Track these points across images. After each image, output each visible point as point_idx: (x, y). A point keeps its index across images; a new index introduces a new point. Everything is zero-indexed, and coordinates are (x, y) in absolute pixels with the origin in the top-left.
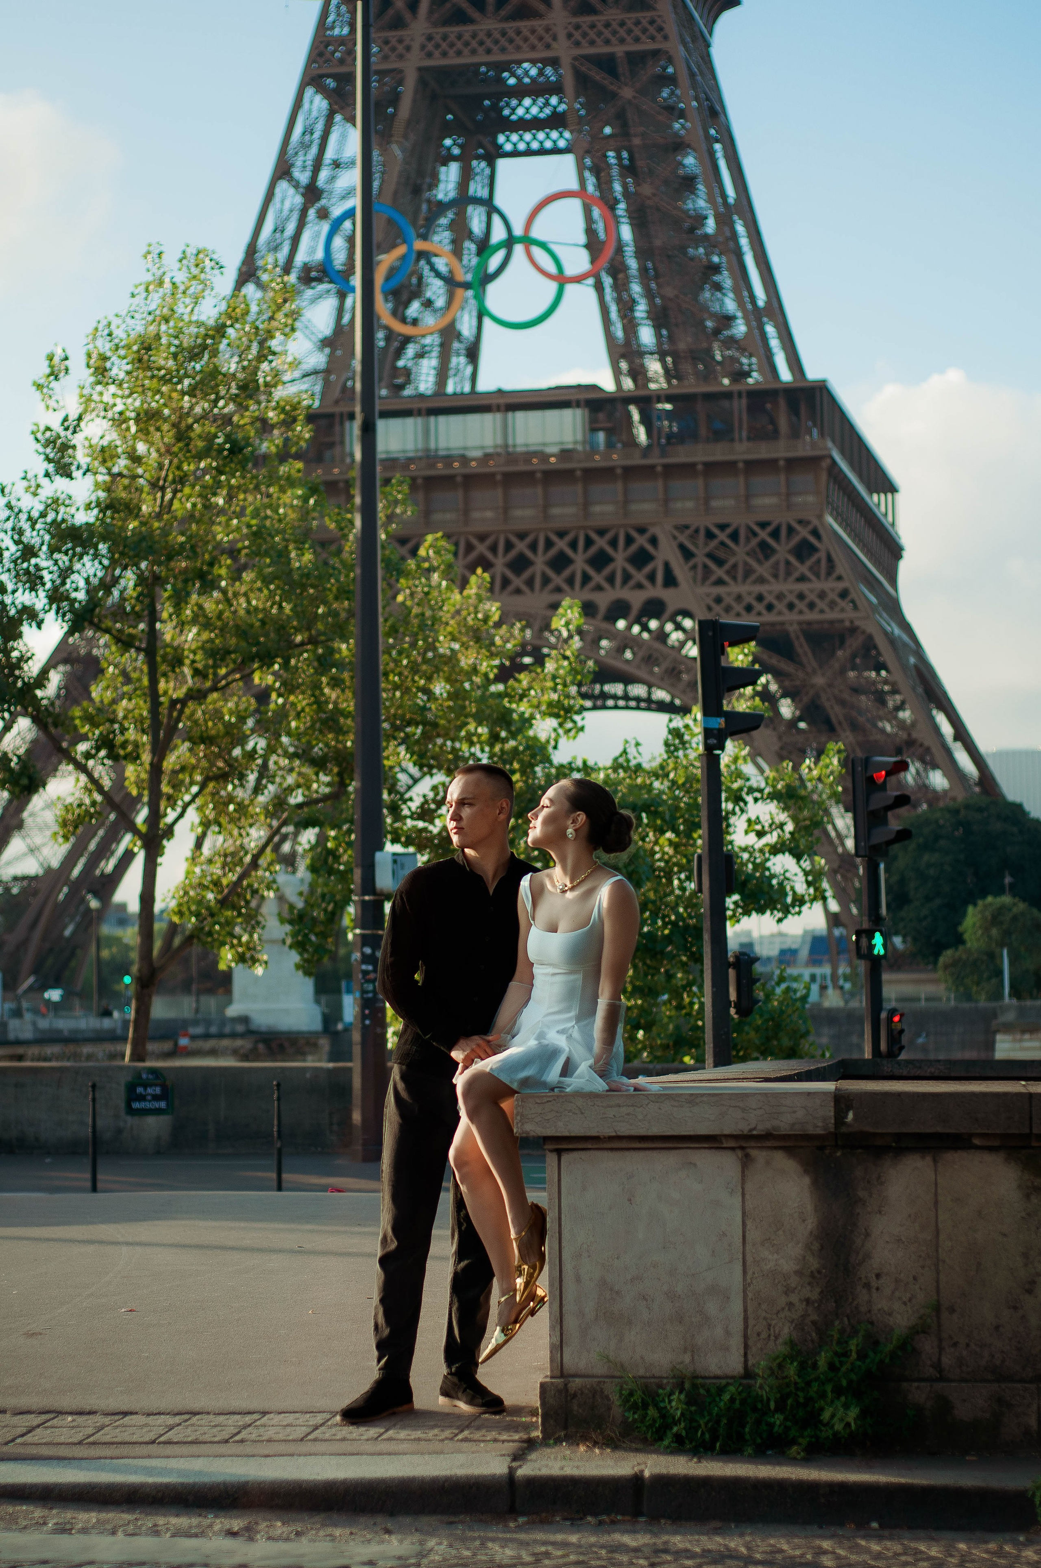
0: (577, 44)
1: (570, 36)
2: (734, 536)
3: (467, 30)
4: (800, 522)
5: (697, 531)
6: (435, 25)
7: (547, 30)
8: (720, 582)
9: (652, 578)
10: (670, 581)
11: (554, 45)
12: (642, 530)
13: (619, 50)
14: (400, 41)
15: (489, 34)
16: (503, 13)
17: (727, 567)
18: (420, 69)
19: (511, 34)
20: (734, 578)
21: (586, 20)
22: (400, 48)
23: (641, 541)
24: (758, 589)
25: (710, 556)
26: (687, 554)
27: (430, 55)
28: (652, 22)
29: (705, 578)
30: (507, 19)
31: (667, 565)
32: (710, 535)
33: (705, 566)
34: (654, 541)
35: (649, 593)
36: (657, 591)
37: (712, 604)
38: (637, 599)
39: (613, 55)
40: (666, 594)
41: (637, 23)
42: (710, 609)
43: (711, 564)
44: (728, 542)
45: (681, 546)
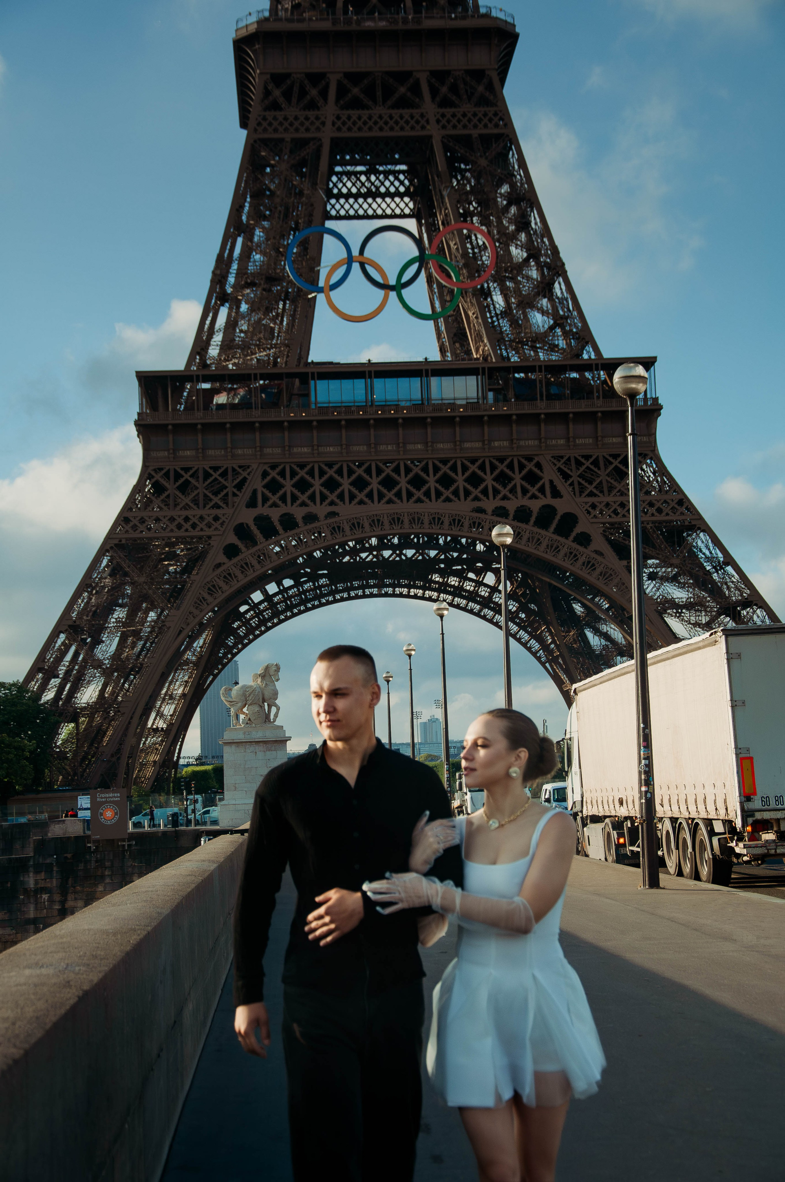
0: (444, 127)
1: (438, 121)
2: (596, 463)
3: (365, 114)
4: (642, 454)
5: (569, 459)
6: (342, 108)
7: (422, 116)
8: (591, 494)
9: (542, 490)
10: (556, 494)
11: (428, 127)
12: (529, 459)
13: (475, 133)
14: (317, 118)
15: (381, 117)
16: (389, 103)
17: (595, 484)
18: (333, 140)
19: (396, 117)
20: (602, 492)
21: (449, 111)
22: (318, 123)
23: (530, 466)
24: (619, 499)
25: (580, 476)
26: (566, 476)
27: (339, 129)
28: (496, 114)
29: (581, 492)
30: (393, 107)
31: (551, 482)
32: (579, 464)
33: (580, 483)
34: (538, 465)
35: (543, 501)
36: (548, 500)
37: (590, 509)
38: (535, 506)
39: (469, 136)
40: (555, 502)
41: (485, 115)
42: (589, 513)
43: (583, 482)
44: (592, 467)
45: (560, 470)
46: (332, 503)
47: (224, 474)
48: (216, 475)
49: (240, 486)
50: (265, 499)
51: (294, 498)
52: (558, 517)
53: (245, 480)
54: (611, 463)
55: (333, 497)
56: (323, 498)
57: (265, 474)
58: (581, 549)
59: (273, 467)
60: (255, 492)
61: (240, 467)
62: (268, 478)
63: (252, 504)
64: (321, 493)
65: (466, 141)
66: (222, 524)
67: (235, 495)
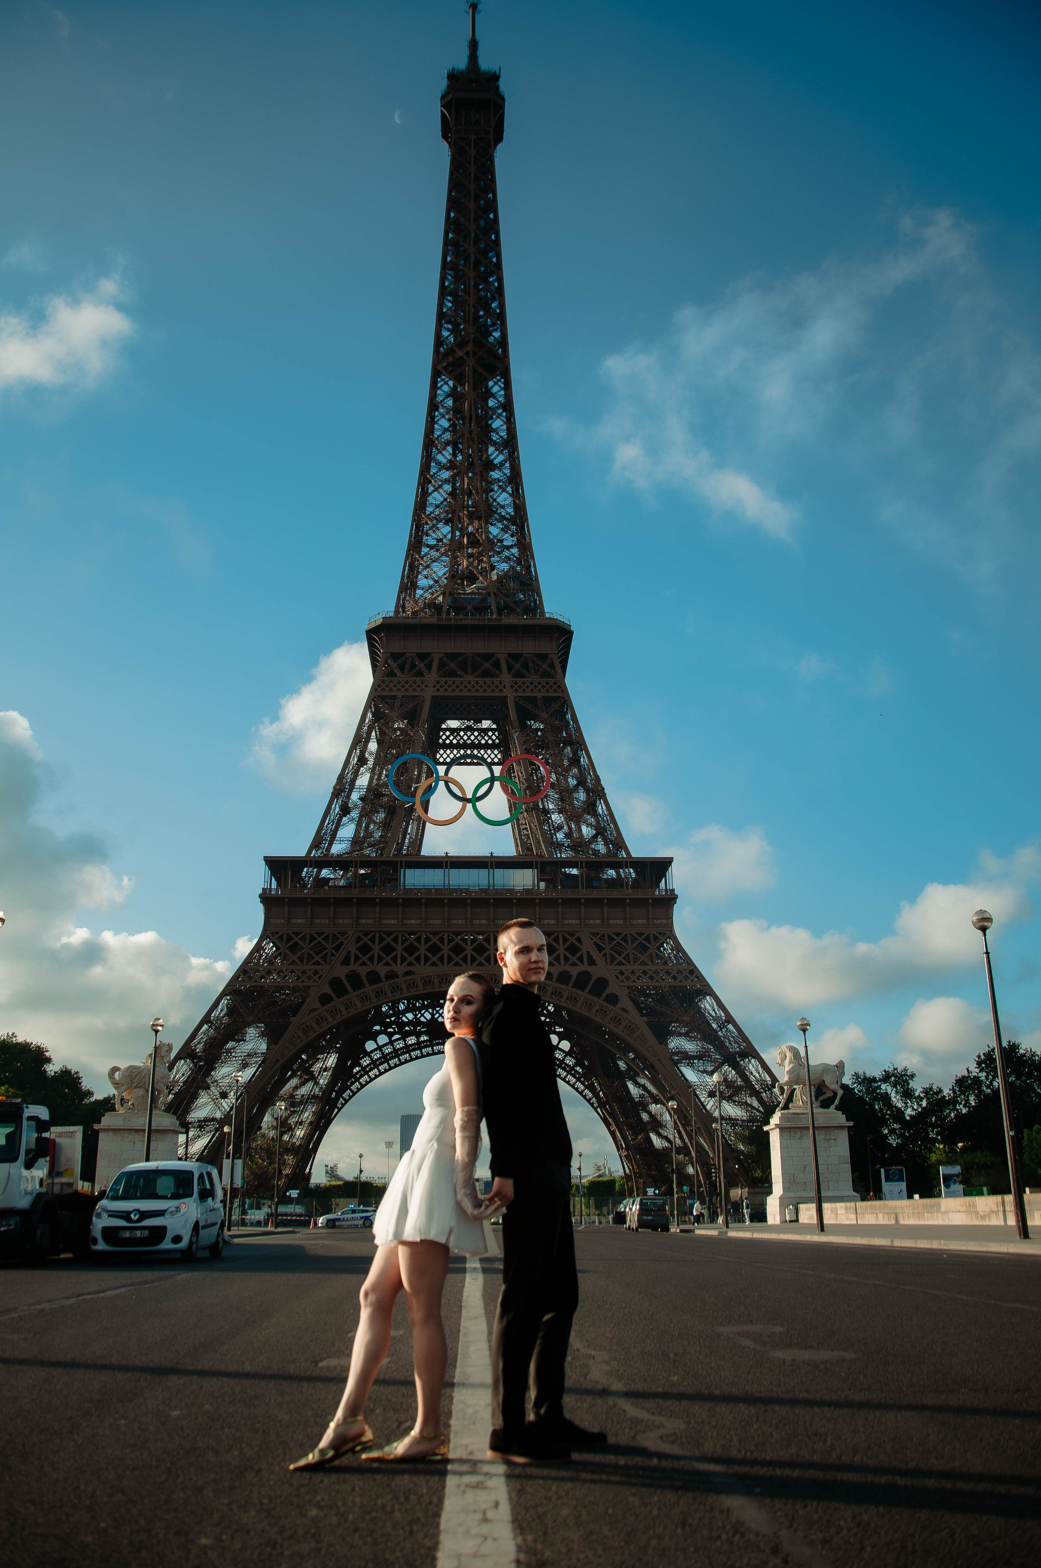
0: (516, 691)
1: (512, 687)
2: (625, 939)
3: (458, 680)
4: (660, 933)
5: (603, 936)
6: (441, 676)
7: (500, 682)
8: (620, 963)
9: (581, 959)
10: (592, 962)
11: (505, 690)
12: (572, 934)
13: (539, 695)
14: (422, 683)
15: (469, 683)
16: (476, 674)
17: (623, 956)
18: (432, 697)
19: (481, 683)
20: (629, 962)
21: (520, 680)
22: (422, 686)
23: (572, 940)
24: (643, 968)
25: (612, 949)
26: (600, 949)
27: (438, 690)
28: (555, 683)
29: (612, 962)
30: (479, 676)
31: (588, 953)
32: (611, 939)
33: (611, 955)
34: (579, 940)
35: (581, 968)
36: (585, 967)
37: (618, 975)
38: (574, 971)
39: (535, 697)
40: (590, 969)
41: (547, 683)
42: (617, 977)
43: (614, 954)
44: (621, 942)
45: (595, 943)
46: (411, 964)
47: (326, 939)
48: (319, 939)
49: (337, 949)
50: (357, 959)
51: (380, 959)
52: (592, 981)
53: (342, 943)
54: (637, 940)
55: (411, 959)
56: (403, 959)
57: (359, 939)
58: (610, 1007)
59: (366, 934)
60: (349, 953)
61: (339, 933)
62: (361, 943)
63: (346, 962)
64: (402, 955)
65: (533, 700)
66: (320, 977)
67: (333, 955)
